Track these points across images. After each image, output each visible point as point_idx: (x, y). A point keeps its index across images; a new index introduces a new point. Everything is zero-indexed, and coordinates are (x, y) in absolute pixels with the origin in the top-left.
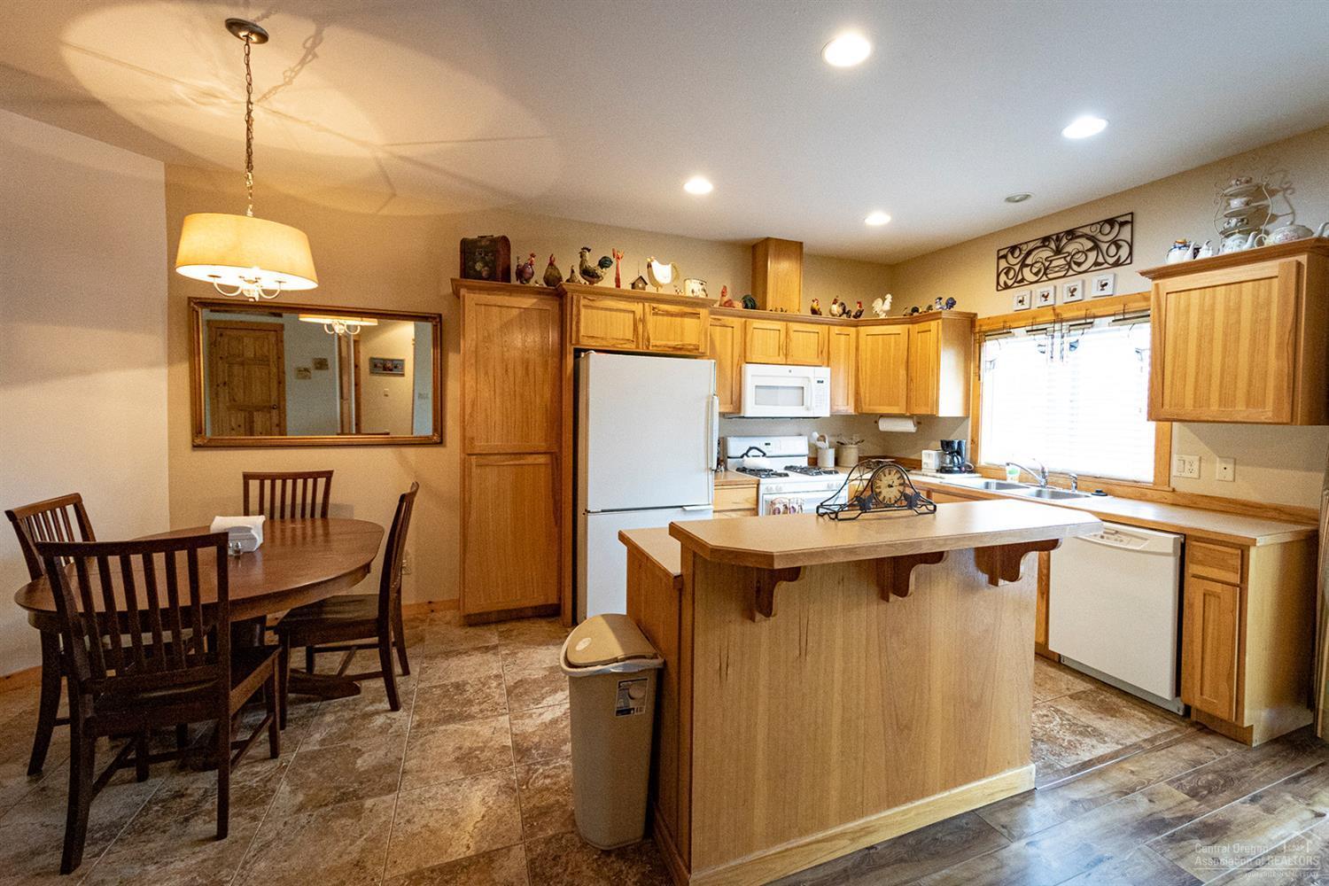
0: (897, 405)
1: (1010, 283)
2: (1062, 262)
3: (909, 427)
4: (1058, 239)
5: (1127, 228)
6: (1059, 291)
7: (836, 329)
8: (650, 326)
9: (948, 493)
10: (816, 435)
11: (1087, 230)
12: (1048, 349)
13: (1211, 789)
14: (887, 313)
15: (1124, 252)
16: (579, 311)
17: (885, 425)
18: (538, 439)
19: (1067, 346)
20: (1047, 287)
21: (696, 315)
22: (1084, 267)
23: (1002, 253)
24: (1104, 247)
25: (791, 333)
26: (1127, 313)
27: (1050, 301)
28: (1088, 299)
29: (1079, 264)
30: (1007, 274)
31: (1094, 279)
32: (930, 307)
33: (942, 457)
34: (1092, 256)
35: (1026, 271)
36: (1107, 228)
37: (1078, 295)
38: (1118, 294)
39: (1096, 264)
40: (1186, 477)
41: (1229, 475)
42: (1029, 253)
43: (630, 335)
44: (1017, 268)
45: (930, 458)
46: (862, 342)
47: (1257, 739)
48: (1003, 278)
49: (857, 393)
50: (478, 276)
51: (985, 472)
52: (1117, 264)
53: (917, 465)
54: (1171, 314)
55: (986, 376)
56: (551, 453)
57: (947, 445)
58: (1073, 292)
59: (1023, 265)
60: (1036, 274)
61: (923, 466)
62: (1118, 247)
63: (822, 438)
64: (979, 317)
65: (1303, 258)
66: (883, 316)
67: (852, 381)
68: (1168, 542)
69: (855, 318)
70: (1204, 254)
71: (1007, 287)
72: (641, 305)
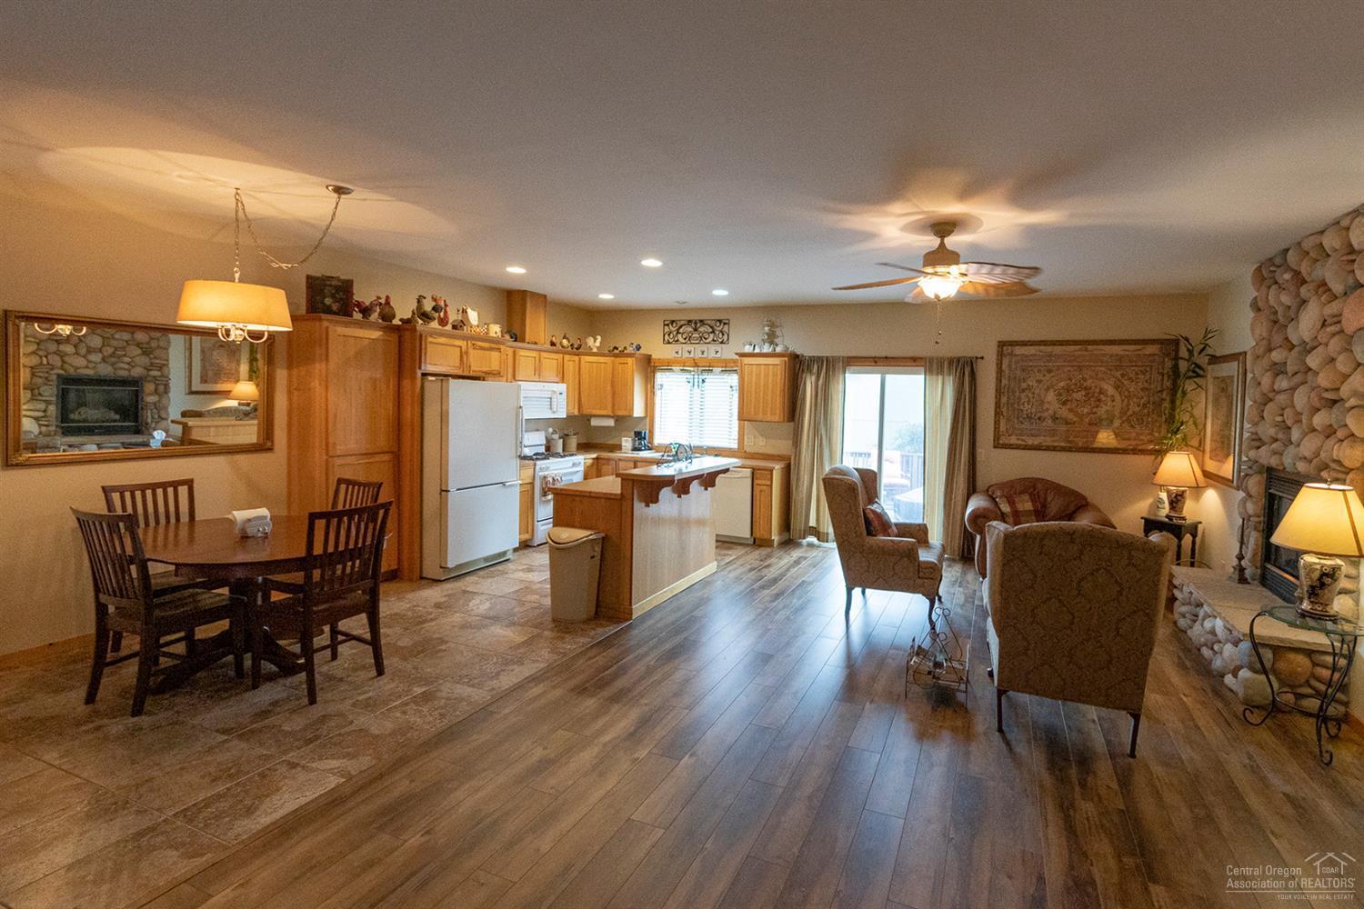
0: (605, 408)
1: (671, 341)
2: (697, 335)
3: (611, 423)
4: (696, 323)
5: (726, 326)
6: (696, 351)
7: (567, 357)
8: (471, 357)
9: (646, 462)
10: (551, 430)
11: (709, 322)
12: (691, 381)
13: (765, 559)
14: (598, 348)
15: (725, 337)
16: (426, 344)
17: (594, 422)
18: (383, 442)
19: (701, 381)
20: (690, 347)
21: (499, 350)
22: (707, 341)
23: (666, 323)
24: (717, 333)
25: (542, 359)
26: (728, 367)
27: (692, 355)
28: (710, 357)
29: (706, 339)
30: (669, 335)
31: (713, 348)
32: (625, 348)
33: (634, 441)
34: (712, 335)
35: (680, 336)
36: (718, 324)
37: (705, 355)
38: (723, 358)
39: (714, 340)
40: (750, 446)
41: (764, 443)
42: (681, 327)
43: (457, 363)
44: (675, 333)
45: (627, 443)
46: (583, 367)
47: (776, 543)
48: (666, 336)
49: (580, 400)
50: (328, 311)
51: (657, 449)
52: (722, 343)
53: (618, 447)
54: (746, 374)
55: (658, 393)
56: (391, 452)
57: (638, 434)
58: (703, 352)
59: (678, 333)
60: (685, 339)
61: (623, 448)
62: (723, 335)
63: (554, 432)
64: (653, 357)
65: (786, 359)
66: (595, 350)
67: (577, 392)
68: (748, 472)
69: (578, 350)
70: (757, 350)
71: (669, 343)
72: (465, 342)
